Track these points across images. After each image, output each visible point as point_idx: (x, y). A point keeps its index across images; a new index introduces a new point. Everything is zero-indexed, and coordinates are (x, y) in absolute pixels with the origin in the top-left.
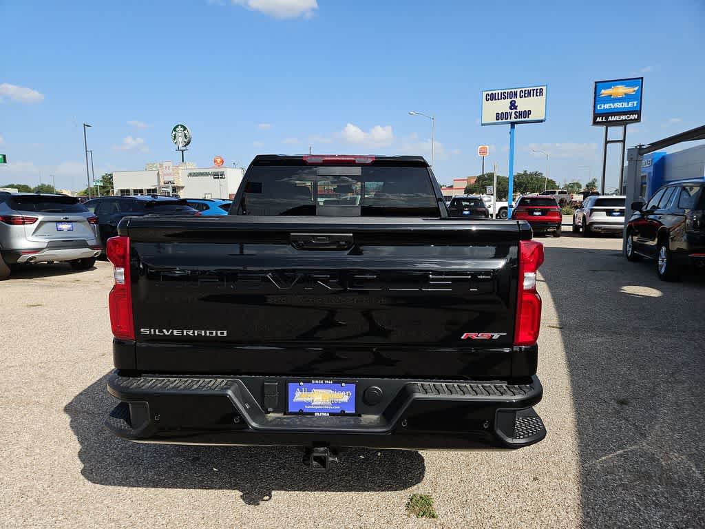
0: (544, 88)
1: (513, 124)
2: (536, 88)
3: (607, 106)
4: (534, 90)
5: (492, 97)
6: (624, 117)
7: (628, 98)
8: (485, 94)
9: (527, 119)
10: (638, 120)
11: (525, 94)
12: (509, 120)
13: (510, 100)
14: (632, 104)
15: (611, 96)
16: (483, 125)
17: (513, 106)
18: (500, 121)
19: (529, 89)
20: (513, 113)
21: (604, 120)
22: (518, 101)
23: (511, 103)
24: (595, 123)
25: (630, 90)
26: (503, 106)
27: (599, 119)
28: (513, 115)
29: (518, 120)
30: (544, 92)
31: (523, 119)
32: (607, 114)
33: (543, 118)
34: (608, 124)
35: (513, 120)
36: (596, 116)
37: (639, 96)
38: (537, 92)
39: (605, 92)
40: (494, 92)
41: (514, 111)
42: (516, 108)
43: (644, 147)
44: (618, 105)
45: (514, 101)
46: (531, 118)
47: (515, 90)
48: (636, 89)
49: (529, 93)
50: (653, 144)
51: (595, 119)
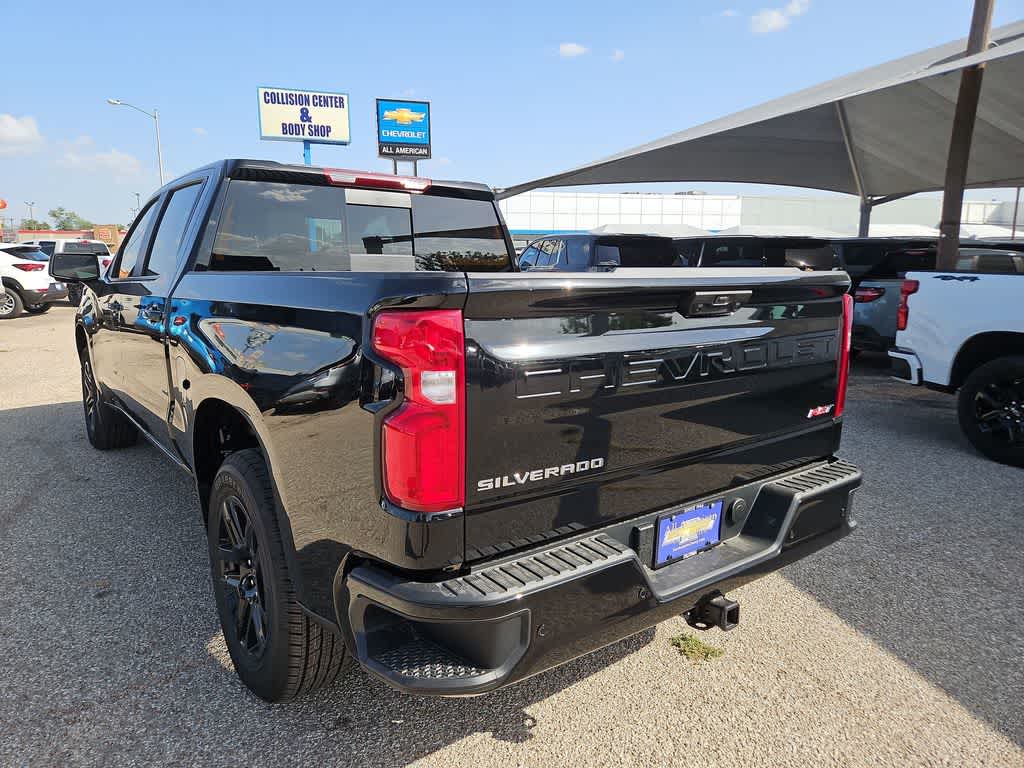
0: (345, 98)
1: (307, 143)
2: (334, 95)
3: (392, 134)
4: (331, 97)
5: (272, 98)
6: (413, 151)
7: (413, 126)
8: (262, 92)
9: (325, 138)
10: (428, 156)
11: (320, 101)
12: (301, 136)
13: (299, 107)
14: (419, 136)
15: (396, 120)
16: (262, 138)
17: (305, 116)
18: (288, 135)
19: (326, 95)
20: (306, 127)
21: (391, 152)
22: (313, 111)
23: (302, 110)
24: (381, 154)
25: (418, 117)
26: (292, 114)
27: (385, 150)
28: (307, 131)
29: (314, 137)
30: (345, 102)
31: (320, 138)
32: (394, 145)
33: (345, 138)
34: (396, 157)
35: (307, 136)
36: (382, 144)
37: (426, 126)
38: (336, 102)
39: (389, 115)
40: (275, 91)
41: (307, 124)
42: (309, 120)
43: (499, 192)
44: (405, 135)
45: (306, 109)
46: (332, 137)
47: (307, 94)
48: (423, 116)
49: (326, 102)
50: (507, 190)
51: (381, 150)
